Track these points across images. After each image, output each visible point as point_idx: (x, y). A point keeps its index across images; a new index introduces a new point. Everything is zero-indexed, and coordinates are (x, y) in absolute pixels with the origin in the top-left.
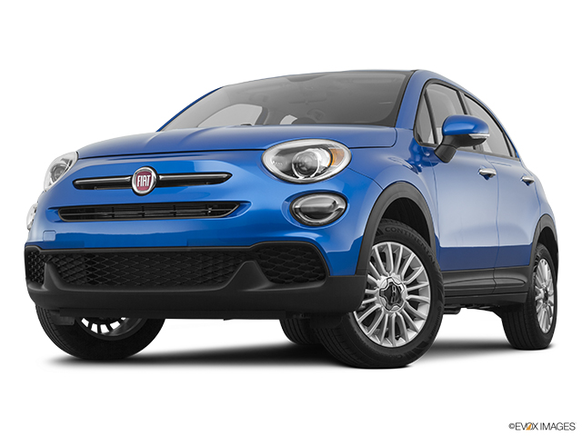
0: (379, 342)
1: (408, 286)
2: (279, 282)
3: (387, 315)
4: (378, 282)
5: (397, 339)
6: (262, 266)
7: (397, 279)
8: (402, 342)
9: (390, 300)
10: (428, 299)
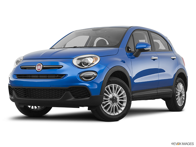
0: (109, 114)
1: (119, 97)
2: (77, 98)
3: (112, 106)
4: (109, 96)
5: (116, 113)
6: (71, 93)
7: (115, 95)
8: (117, 114)
9: (113, 101)
10: (126, 101)
